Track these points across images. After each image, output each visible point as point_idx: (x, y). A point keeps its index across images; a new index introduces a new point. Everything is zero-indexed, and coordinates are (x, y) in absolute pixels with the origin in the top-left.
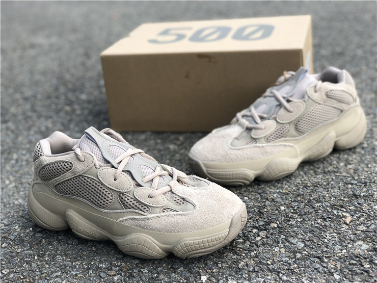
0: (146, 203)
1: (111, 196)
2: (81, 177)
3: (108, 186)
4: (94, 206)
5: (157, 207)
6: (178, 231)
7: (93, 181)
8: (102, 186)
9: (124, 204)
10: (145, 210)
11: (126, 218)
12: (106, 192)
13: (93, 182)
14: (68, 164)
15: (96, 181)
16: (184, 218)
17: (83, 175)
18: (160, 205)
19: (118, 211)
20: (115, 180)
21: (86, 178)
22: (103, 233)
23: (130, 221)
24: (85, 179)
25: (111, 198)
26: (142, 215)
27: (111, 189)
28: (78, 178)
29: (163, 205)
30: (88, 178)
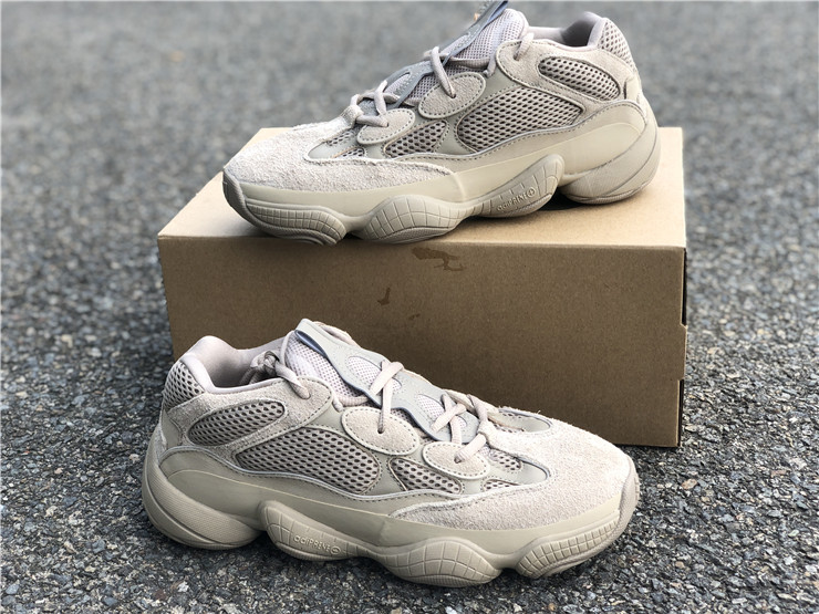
0: (452, 474)
1: (375, 466)
2: (304, 431)
3: (367, 445)
4: (336, 490)
5: (474, 480)
6: (528, 525)
7: (334, 437)
8: (353, 447)
9: (406, 479)
10: (452, 489)
11: (413, 507)
12: (364, 458)
13: (334, 440)
14: (273, 407)
15: (340, 437)
16: (535, 496)
17: (310, 426)
18: (479, 476)
19: (392, 495)
20: (380, 432)
21: (317, 433)
22: (350, 543)
23: (423, 513)
24: (314, 435)
25: (375, 469)
26: (447, 498)
27: (374, 451)
28: (297, 434)
29: (485, 475)
30: (322, 432)
